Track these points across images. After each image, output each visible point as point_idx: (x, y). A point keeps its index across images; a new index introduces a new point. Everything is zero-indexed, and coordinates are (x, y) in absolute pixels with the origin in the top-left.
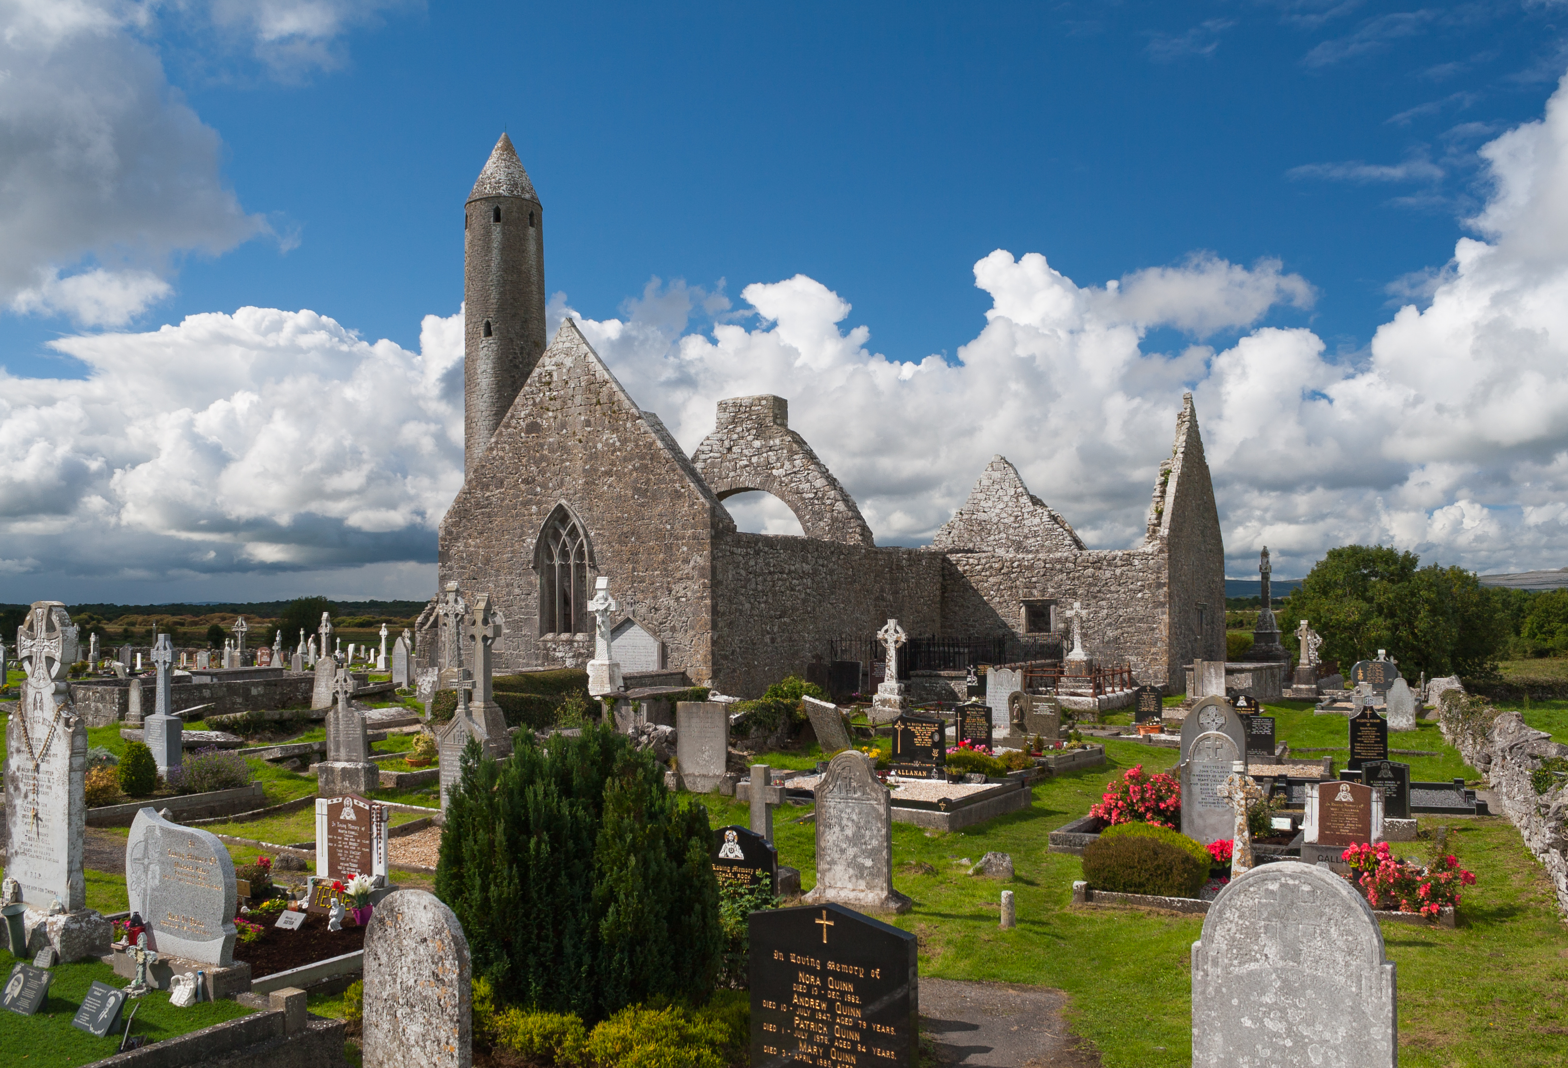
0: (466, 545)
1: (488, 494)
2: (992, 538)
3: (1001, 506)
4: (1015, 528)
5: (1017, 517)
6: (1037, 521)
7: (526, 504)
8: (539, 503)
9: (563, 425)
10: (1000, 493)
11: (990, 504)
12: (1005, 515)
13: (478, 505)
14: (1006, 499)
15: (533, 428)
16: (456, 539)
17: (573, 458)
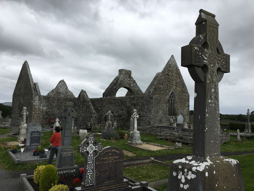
0: (156, 96)
1: (160, 86)
2: (61, 95)
3: (63, 89)
4: (66, 94)
5: (66, 92)
6: (70, 93)
7: (167, 89)
8: (169, 90)
9: (172, 76)
10: (63, 87)
11: (61, 89)
12: (64, 91)
13: (158, 88)
14: (64, 88)
15: (168, 75)
16: (154, 95)
17: (174, 83)
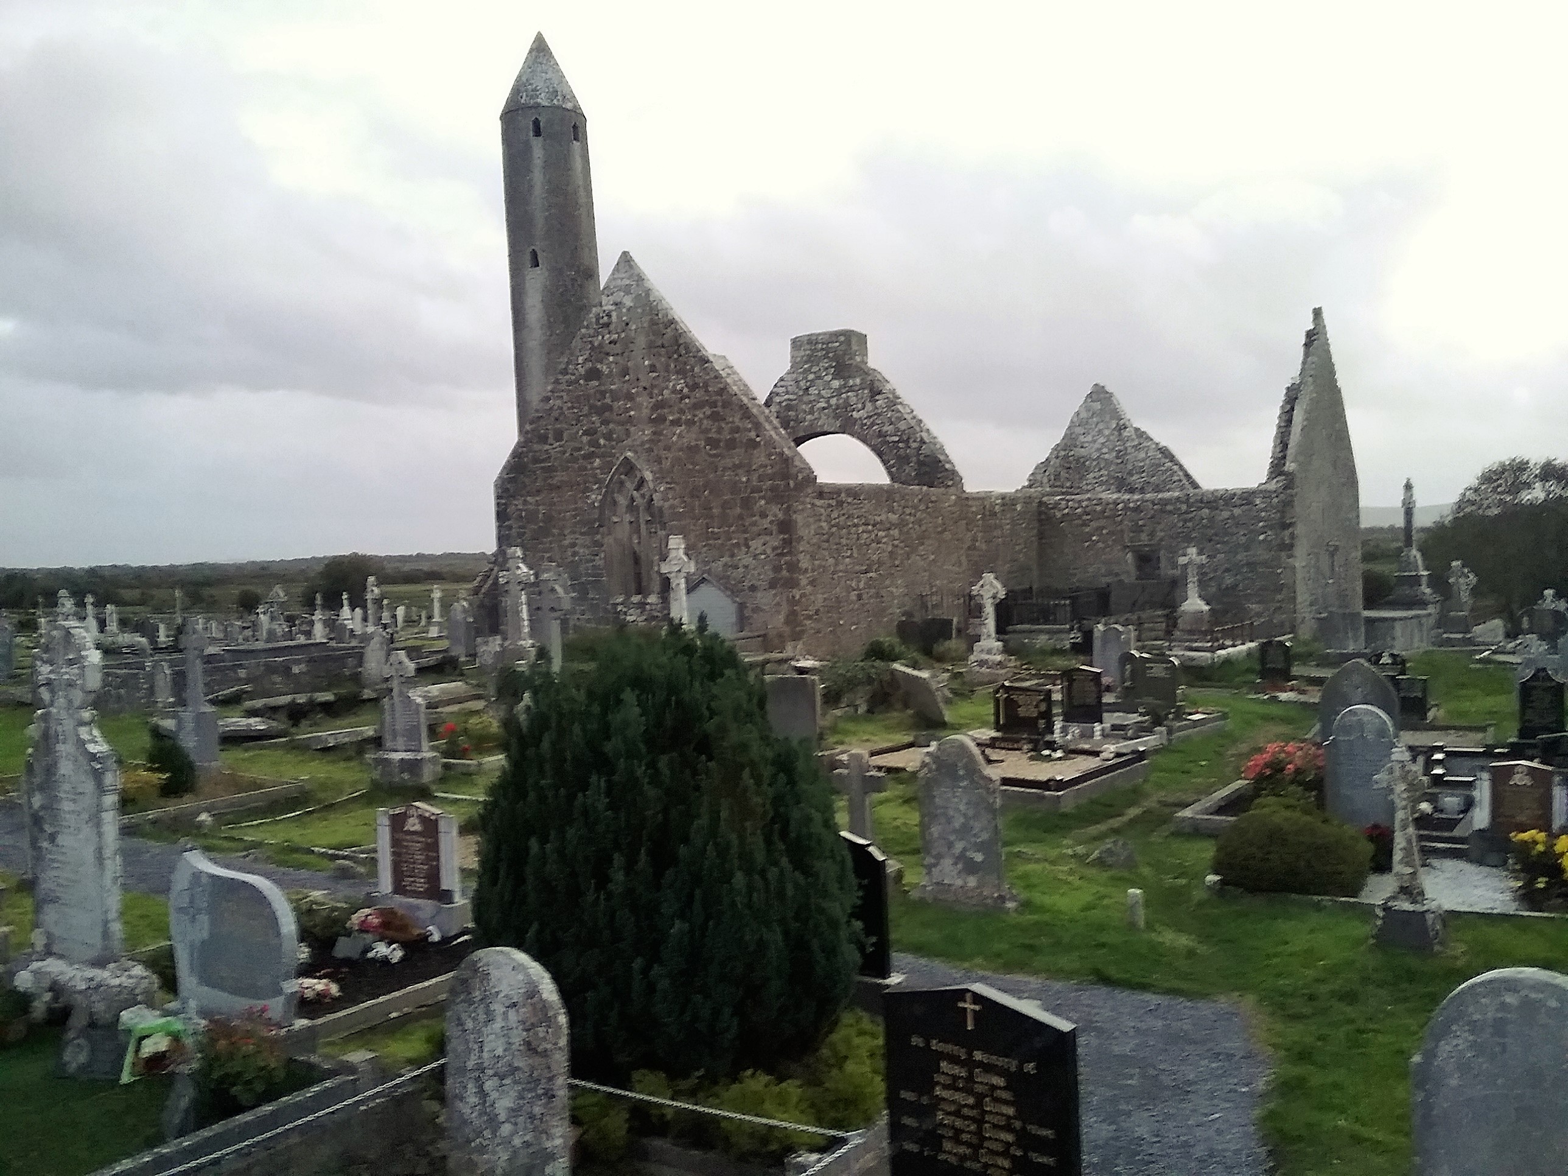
0: (525, 502)
1: (547, 447)
2: (1092, 475)
3: (1102, 440)
4: (1118, 464)
5: (1119, 451)
6: (1142, 455)
7: (590, 456)
8: (602, 457)
9: (625, 372)
10: (1101, 425)
14: (1107, 432)
16: (514, 497)
17: (638, 407)
